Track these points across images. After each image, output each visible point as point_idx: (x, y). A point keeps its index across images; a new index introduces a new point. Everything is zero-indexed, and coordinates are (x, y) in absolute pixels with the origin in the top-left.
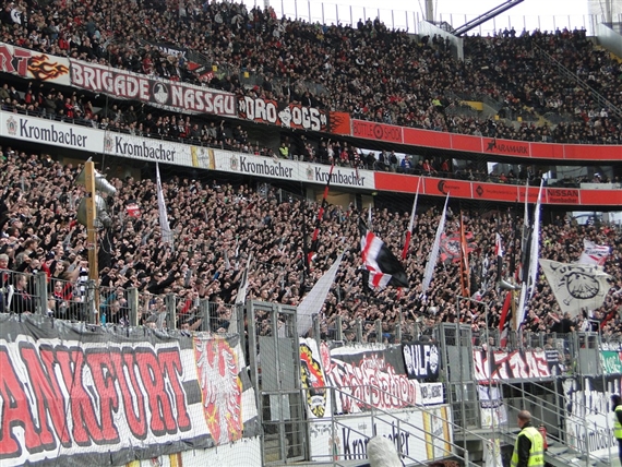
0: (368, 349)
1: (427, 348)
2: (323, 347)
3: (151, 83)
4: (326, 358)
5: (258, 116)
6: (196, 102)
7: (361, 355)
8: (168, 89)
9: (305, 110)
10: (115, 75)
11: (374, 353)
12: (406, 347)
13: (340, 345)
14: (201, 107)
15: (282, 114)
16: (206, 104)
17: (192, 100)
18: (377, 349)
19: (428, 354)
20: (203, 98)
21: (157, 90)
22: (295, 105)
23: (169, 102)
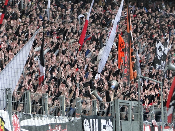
0: (53, 121)
1: (103, 122)
2: (15, 119)
4: (16, 128)
7: (47, 126)
11: (58, 125)
12: (85, 121)
13: (29, 117)
18: (61, 122)
19: (104, 127)
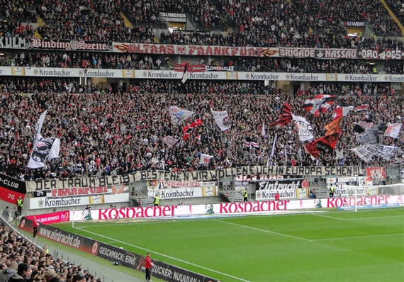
3: (316, 51)
5: (368, 56)
6: (337, 55)
8: (324, 52)
9: (393, 52)
10: (299, 50)
14: (339, 56)
15: (380, 55)
16: (342, 55)
17: (335, 54)
20: (340, 53)
21: (318, 53)
22: (388, 50)
23: (324, 56)
